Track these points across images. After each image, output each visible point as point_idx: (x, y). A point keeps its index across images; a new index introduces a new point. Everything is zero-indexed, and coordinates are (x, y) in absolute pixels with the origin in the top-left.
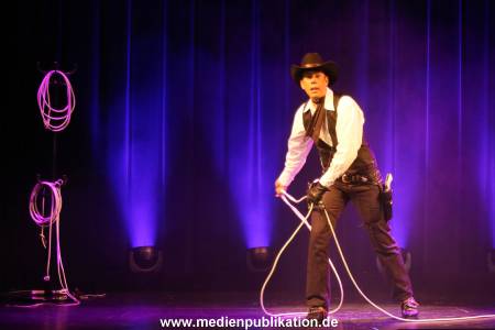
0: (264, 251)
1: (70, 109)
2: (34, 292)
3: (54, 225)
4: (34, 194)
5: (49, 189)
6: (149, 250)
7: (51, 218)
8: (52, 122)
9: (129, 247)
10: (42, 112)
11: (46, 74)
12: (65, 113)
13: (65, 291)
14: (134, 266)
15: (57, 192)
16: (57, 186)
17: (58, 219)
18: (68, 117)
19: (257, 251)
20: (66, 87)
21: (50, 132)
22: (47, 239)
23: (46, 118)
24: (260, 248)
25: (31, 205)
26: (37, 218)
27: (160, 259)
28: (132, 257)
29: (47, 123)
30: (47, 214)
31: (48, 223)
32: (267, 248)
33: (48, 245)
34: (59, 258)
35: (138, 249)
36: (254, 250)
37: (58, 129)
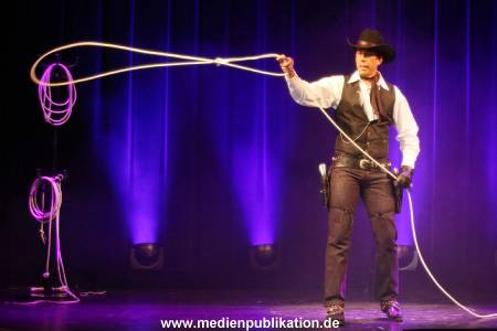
0: (268, 248)
1: (71, 102)
2: (33, 289)
3: (54, 221)
4: (34, 189)
5: (49, 184)
6: (150, 247)
7: (51, 214)
8: (53, 116)
9: (130, 244)
10: (43, 105)
11: (46, 68)
12: (66, 107)
13: (64, 288)
14: (135, 263)
15: (57, 188)
16: (57, 181)
17: (58, 215)
18: (69, 110)
19: (262, 248)
20: (66, 79)
21: (49, 125)
22: (46, 234)
23: (47, 112)
24: (265, 245)
25: (31, 200)
26: (36, 213)
27: (161, 257)
28: (133, 250)
29: (48, 117)
30: (47, 210)
31: (48, 219)
32: (272, 246)
33: (47, 241)
34: (59, 253)
35: (139, 245)
36: (257, 247)
37: (59, 123)
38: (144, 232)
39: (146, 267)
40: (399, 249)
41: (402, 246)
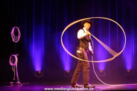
0: (69, 71)
1: (19, 37)
2: (11, 83)
3: (16, 66)
4: (10, 58)
5: (14, 57)
6: (40, 72)
7: (15, 64)
9: (35, 70)
10: (12, 37)
11: (13, 28)
12: (18, 38)
13: (19, 82)
14: (36, 76)
15: (16, 58)
16: (16, 56)
17: (17, 64)
18: (19, 39)
19: (67, 71)
20: (18, 31)
21: (14, 42)
22: (14, 69)
23: (13, 39)
25: (10, 61)
26: (11, 64)
27: (42, 74)
28: (35, 73)
29: (14, 40)
30: (14, 63)
32: (70, 71)
33: (14, 71)
34: (17, 74)
35: (37, 71)
36: (66, 71)
37: (16, 42)
38: (38, 68)
39: (39, 77)
40: (101, 71)
41: (102, 70)
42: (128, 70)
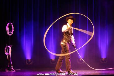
0: (54, 60)
1: (13, 31)
2: (6, 69)
3: (10, 55)
4: (6, 49)
5: (9, 47)
6: (30, 60)
7: (9, 53)
8: (9, 34)
9: (26, 59)
10: (7, 31)
11: (7, 24)
13: (12, 69)
14: (27, 63)
16: (10, 47)
17: (11, 54)
19: (52, 60)
20: (12, 26)
21: (9, 35)
22: (8, 58)
24: (53, 59)
25: (5, 51)
26: (6, 54)
27: (32, 62)
28: (26, 61)
29: (8, 34)
33: (9, 59)
34: (11, 62)
35: (28, 59)
37: (11, 35)
38: (28, 57)
40: (80, 59)
42: (103, 59)
